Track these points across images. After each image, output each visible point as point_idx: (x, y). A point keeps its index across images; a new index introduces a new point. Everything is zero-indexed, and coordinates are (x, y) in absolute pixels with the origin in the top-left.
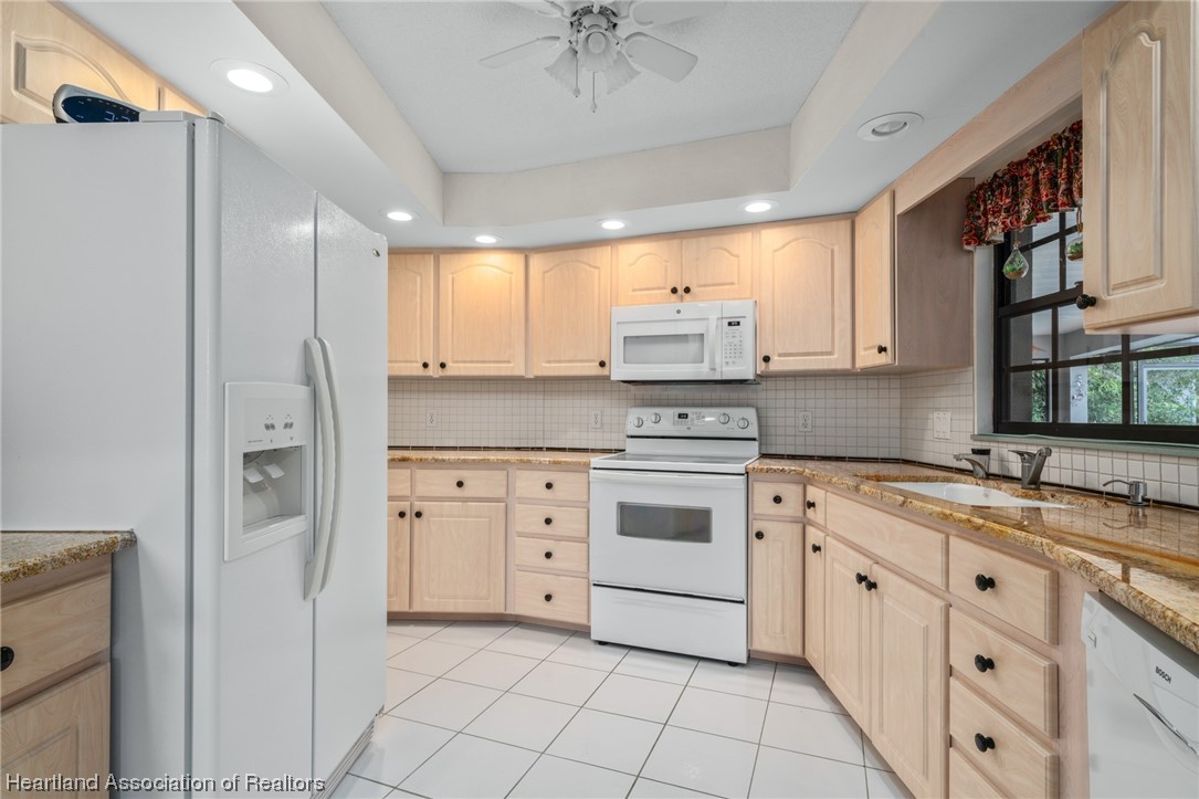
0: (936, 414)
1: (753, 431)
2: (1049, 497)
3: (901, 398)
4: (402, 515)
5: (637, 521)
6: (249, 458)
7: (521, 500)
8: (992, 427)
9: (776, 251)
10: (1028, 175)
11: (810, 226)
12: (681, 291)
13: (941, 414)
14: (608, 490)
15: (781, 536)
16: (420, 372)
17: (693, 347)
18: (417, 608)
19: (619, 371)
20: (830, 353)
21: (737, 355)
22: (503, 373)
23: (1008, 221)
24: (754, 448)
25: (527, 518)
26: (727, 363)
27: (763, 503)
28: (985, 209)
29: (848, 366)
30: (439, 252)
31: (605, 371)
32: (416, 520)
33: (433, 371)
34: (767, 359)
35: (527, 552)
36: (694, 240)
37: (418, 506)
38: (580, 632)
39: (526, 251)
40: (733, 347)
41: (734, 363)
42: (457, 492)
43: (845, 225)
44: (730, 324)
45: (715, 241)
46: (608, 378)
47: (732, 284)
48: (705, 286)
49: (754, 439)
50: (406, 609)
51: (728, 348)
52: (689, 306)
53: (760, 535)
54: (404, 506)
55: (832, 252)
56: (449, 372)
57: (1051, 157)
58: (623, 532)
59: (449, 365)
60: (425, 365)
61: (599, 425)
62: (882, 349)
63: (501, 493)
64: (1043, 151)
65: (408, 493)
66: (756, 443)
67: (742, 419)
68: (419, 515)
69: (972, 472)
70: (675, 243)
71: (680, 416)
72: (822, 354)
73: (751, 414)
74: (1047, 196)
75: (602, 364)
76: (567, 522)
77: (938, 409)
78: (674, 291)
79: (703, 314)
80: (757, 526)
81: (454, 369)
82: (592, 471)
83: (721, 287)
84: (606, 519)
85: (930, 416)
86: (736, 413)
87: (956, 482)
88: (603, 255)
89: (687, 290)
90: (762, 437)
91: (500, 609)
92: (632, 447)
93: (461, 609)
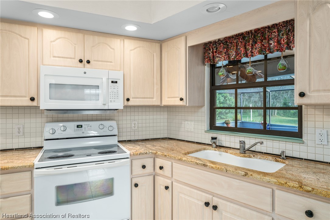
0: (186, 122)
2: (253, 156)
3: (168, 115)
8: (209, 128)
9: (131, 50)
10: (234, 42)
11: (145, 42)
12: (85, 61)
13: (189, 123)
15: (146, 183)
17: (92, 92)
20: (153, 98)
21: (116, 97)
23: (225, 57)
26: (111, 101)
27: (138, 170)
28: (213, 51)
29: (159, 104)
31: (34, 104)
34: (128, 100)
36: (91, 37)
40: (114, 94)
41: (114, 101)
44: (112, 82)
45: (102, 39)
46: (37, 107)
47: (111, 62)
48: (97, 61)
51: (112, 94)
52: (90, 70)
53: (136, 185)
55: (153, 55)
57: (244, 38)
61: (21, 134)
62: (182, 99)
64: (241, 35)
66: (116, 137)
67: (111, 126)
69: (211, 145)
70: (80, 35)
71: (78, 126)
72: (150, 98)
73: (115, 124)
74: (244, 51)
75: (32, 99)
77: (187, 120)
78: (81, 61)
80: (135, 181)
82: (35, 171)
83: (105, 63)
85: (183, 122)
86: (107, 123)
87: (207, 150)
88: (32, 32)
89: (88, 62)
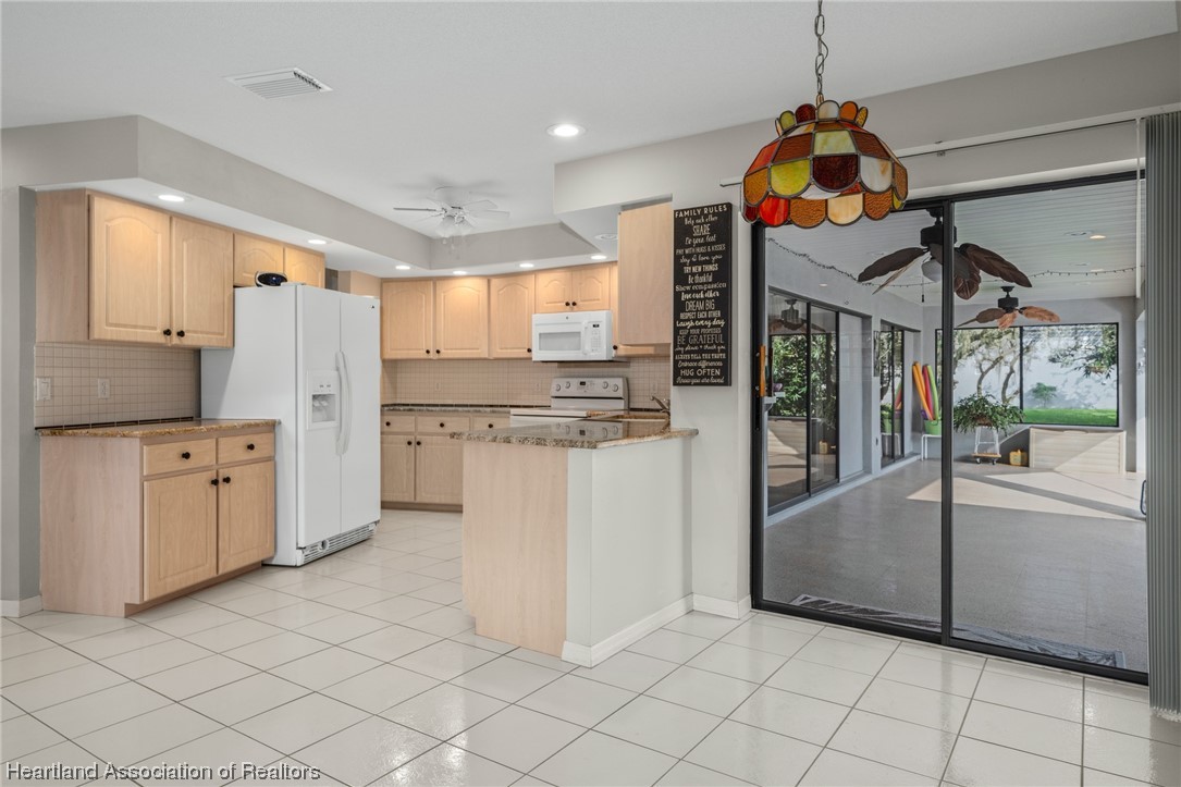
1: (620, 393)
4: (409, 443)
6: (315, 397)
12: (571, 304)
16: (425, 356)
17: (575, 340)
18: (418, 500)
19: (537, 355)
21: (598, 345)
22: (475, 356)
24: (621, 405)
30: (435, 280)
31: (530, 355)
32: (418, 447)
33: (433, 355)
34: (615, 348)
37: (419, 438)
39: (489, 278)
40: (595, 340)
41: (596, 350)
42: (441, 430)
44: (594, 326)
45: (589, 273)
46: (533, 359)
47: (599, 300)
48: (584, 301)
49: (621, 398)
50: (412, 500)
51: (593, 341)
54: (411, 438)
56: (442, 356)
59: (442, 351)
60: (428, 352)
61: (540, 390)
65: (413, 430)
66: (623, 401)
67: (615, 385)
68: (419, 443)
70: (569, 274)
71: (581, 383)
73: (619, 382)
75: (529, 350)
78: (567, 304)
79: (581, 319)
81: (445, 354)
82: (511, 416)
83: (593, 302)
86: (612, 382)
88: (530, 280)
89: (574, 304)
90: (627, 397)
92: (554, 403)
93: (443, 501)
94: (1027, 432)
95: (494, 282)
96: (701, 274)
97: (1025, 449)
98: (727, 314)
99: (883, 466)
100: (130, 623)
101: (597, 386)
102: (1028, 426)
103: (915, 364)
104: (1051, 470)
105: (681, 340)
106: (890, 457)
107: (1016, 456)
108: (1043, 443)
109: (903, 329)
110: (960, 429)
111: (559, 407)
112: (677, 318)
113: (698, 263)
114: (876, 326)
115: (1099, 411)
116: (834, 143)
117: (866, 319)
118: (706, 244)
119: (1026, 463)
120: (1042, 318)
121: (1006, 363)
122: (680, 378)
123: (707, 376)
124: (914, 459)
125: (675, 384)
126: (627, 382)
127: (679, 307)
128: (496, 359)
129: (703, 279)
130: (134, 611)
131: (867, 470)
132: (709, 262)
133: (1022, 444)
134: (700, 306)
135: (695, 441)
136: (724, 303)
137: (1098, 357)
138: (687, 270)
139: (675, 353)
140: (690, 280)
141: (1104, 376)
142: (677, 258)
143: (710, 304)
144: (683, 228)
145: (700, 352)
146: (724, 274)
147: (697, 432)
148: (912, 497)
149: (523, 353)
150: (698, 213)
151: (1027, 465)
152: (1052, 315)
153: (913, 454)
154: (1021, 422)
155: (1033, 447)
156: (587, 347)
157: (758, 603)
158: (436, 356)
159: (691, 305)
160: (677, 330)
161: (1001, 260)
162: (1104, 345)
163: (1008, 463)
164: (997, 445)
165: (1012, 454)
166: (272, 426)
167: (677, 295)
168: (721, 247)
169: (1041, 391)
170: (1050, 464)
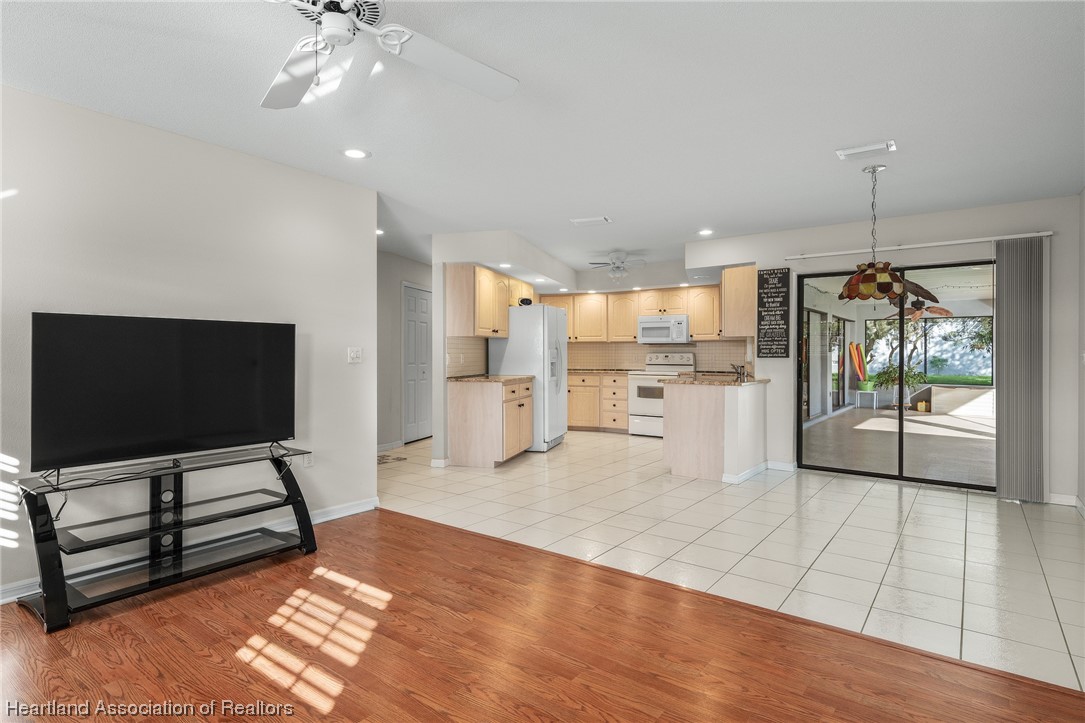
1: (690, 362)
5: (645, 392)
6: (551, 364)
7: (605, 387)
9: (694, 296)
12: (662, 311)
14: (633, 382)
16: (568, 340)
17: (666, 332)
19: (641, 340)
20: (713, 334)
21: (681, 334)
22: (600, 341)
25: (607, 393)
26: (678, 337)
30: (576, 295)
31: (636, 340)
32: (569, 393)
33: (572, 340)
34: (691, 336)
35: (608, 405)
36: (668, 292)
38: (624, 432)
39: (607, 294)
40: (679, 332)
41: (680, 337)
42: (583, 384)
43: (717, 289)
44: (679, 323)
46: (637, 342)
47: (680, 309)
48: (671, 309)
49: (691, 365)
52: (665, 316)
55: (713, 298)
56: (578, 340)
58: (639, 396)
59: (578, 337)
60: (570, 338)
63: (598, 384)
66: (693, 367)
67: (688, 358)
68: (569, 391)
70: (661, 293)
71: (665, 357)
72: (710, 334)
73: (691, 356)
75: (635, 337)
76: (620, 394)
78: (660, 311)
79: (670, 320)
81: (580, 339)
82: (630, 377)
83: (676, 310)
84: (634, 392)
88: (635, 296)
89: (665, 311)
90: (695, 364)
91: (597, 425)
92: (648, 368)
93: (584, 425)
94: (930, 389)
95: (610, 297)
96: (773, 302)
97: (928, 401)
98: (787, 323)
99: (834, 410)
100: (498, 470)
101: (676, 358)
102: (930, 385)
103: (851, 343)
104: (946, 414)
105: (762, 335)
106: (837, 406)
107: (922, 406)
108: (940, 396)
109: (845, 320)
110: (883, 387)
111: (650, 370)
112: (759, 324)
113: (771, 297)
114: (830, 319)
115: (980, 377)
116: (884, 278)
117: (824, 315)
118: (776, 288)
119: (928, 410)
120: (941, 314)
121: (911, 341)
122: (760, 353)
123: (776, 352)
124: (851, 407)
125: (758, 357)
126: (694, 355)
127: (761, 318)
128: (612, 343)
129: (774, 305)
130: (499, 465)
131: (824, 412)
132: (778, 297)
133: (926, 397)
134: (773, 319)
135: (768, 385)
136: (785, 317)
137: (979, 336)
138: (765, 300)
139: (759, 341)
140: (767, 305)
141: (985, 351)
142: (759, 294)
143: (778, 318)
144: (763, 279)
145: (773, 341)
146: (786, 302)
147: (770, 381)
148: (858, 427)
149: (631, 339)
150: (772, 272)
151: (930, 411)
152: (947, 312)
153: (850, 404)
154: (925, 382)
155: (934, 399)
156: (674, 336)
157: (800, 465)
158: (575, 340)
159: (767, 318)
160: (759, 330)
161: (922, 288)
162: (984, 330)
163: (917, 410)
164: (909, 399)
165: (919, 404)
166: (531, 379)
167: (759, 313)
168: (785, 290)
169: (938, 362)
170: (945, 410)
